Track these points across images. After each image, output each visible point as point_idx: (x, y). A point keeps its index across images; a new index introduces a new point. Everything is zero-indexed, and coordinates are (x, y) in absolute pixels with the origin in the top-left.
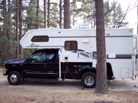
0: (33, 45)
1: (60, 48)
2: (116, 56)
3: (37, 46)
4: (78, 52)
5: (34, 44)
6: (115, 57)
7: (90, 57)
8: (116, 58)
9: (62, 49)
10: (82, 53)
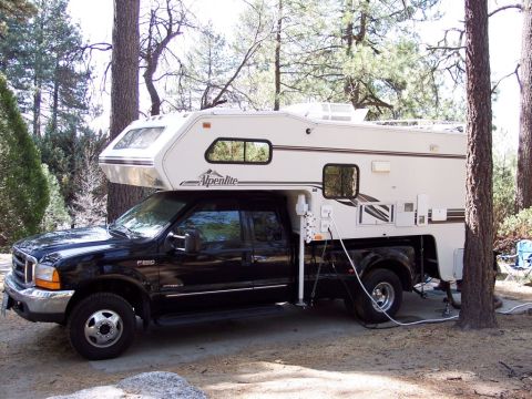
0: (212, 177)
1: (309, 189)
2: (448, 214)
3: (229, 180)
4: (360, 203)
5: (216, 173)
6: (444, 218)
7: (390, 219)
8: (449, 220)
9: (313, 194)
10: (372, 207)
